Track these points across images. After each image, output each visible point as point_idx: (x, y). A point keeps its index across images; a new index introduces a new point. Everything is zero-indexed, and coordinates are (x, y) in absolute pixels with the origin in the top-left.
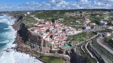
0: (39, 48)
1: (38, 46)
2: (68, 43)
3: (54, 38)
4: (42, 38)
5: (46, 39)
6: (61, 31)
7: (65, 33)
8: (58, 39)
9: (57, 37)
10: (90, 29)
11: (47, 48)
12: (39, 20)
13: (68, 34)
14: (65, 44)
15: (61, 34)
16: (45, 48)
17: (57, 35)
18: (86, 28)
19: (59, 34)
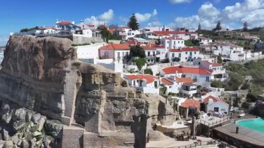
0: (47, 130)
1: (41, 120)
2: (244, 99)
11: (105, 130)
15: (184, 56)
16: (86, 133)
19: (176, 55)
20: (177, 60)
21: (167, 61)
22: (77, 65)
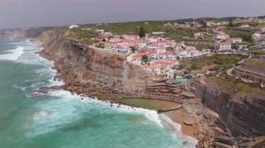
2: (183, 74)
3: (151, 63)
4: (126, 59)
5: (133, 62)
6: (164, 51)
7: (174, 54)
8: (160, 65)
9: (156, 61)
10: (230, 49)
11: (137, 80)
12: (107, 33)
13: (181, 57)
14: (175, 75)
15: (164, 57)
16: (132, 81)
17: (155, 57)
18: (221, 46)
19: (161, 56)
20: (161, 58)
21: (157, 59)
22: (127, 63)
